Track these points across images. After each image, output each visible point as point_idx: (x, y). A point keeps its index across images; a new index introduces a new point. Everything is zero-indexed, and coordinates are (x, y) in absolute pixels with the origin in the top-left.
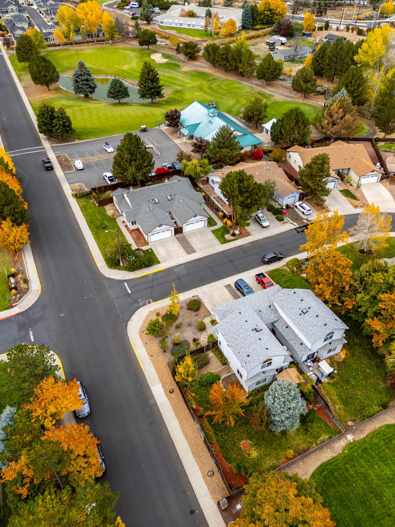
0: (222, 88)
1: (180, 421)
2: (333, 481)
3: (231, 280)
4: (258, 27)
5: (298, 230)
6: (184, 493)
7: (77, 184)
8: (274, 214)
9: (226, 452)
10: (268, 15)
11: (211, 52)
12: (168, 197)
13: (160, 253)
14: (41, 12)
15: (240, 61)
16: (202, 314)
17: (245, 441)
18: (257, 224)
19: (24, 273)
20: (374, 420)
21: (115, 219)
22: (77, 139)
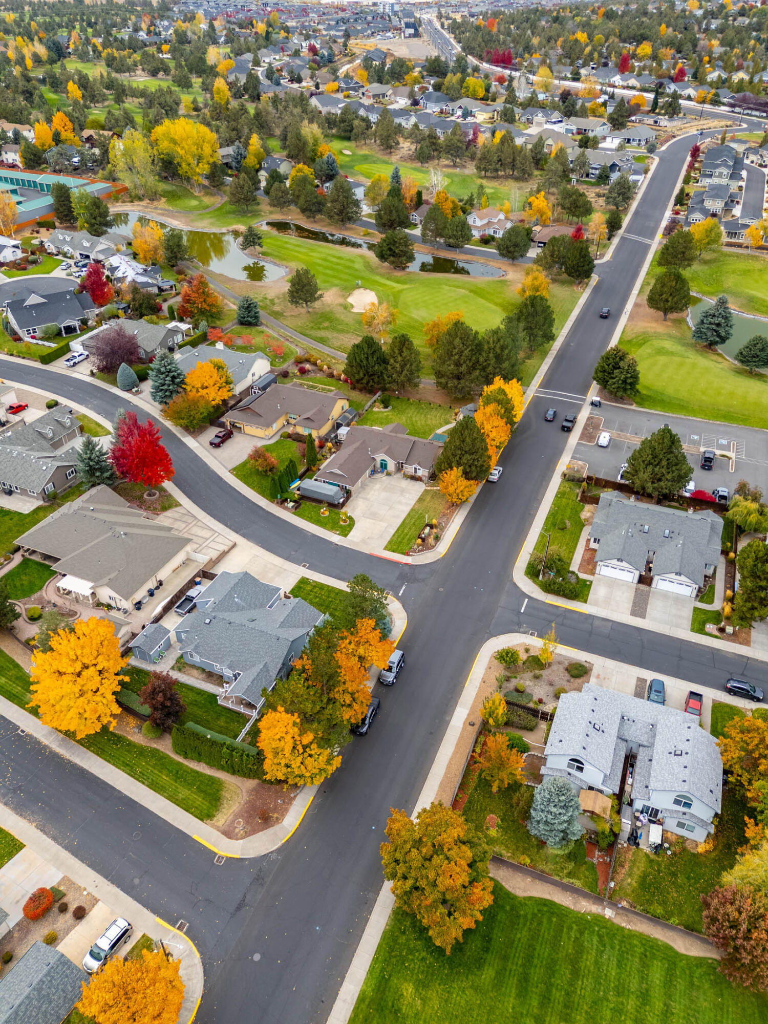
1: (455, 753)
3: (649, 675)
7: (580, 463)
9: (470, 808)
12: (667, 532)
16: (576, 684)
17: (496, 817)
19: (443, 529)
20: (659, 928)
21: (584, 526)
22: (636, 403)
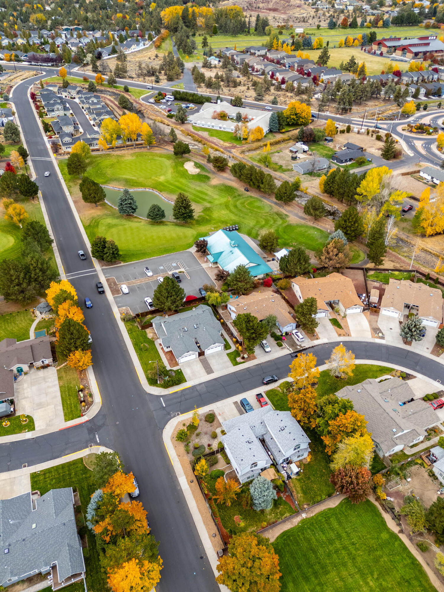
0: (245, 206)
1: (197, 502)
2: (289, 542)
3: (238, 398)
5: (293, 355)
6: (197, 546)
7: (124, 308)
8: (276, 340)
9: (225, 522)
10: (294, 119)
11: (238, 171)
12: (195, 325)
13: (187, 372)
16: (215, 425)
17: (237, 516)
18: (261, 349)
19: (89, 389)
20: (321, 505)
21: (154, 342)
22: (122, 261)
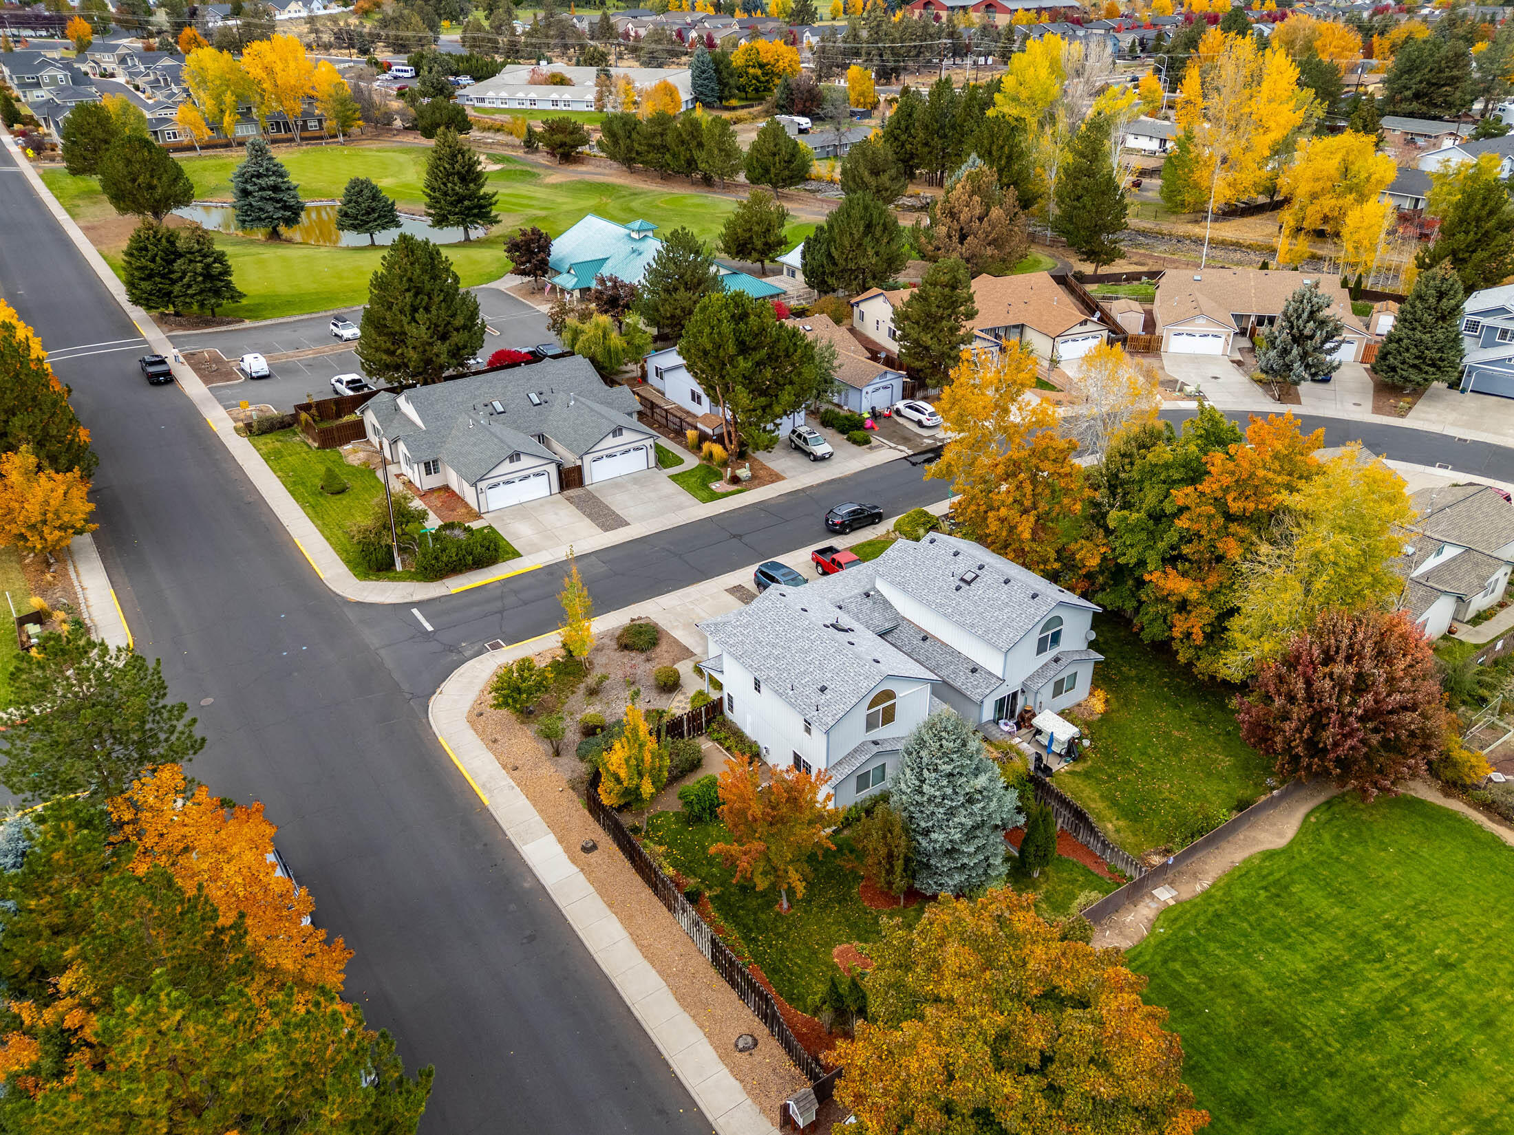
0: (658, 207)
1: (627, 921)
3: (743, 576)
4: (734, 102)
5: (914, 459)
6: (661, 1112)
7: (251, 408)
8: (842, 432)
9: (789, 980)
10: (756, 78)
11: (621, 133)
12: (533, 396)
13: (516, 532)
14: (137, 88)
15: (700, 145)
16: (666, 655)
17: (846, 946)
18: (797, 456)
19: (73, 609)
21: (373, 473)
22: (248, 318)
